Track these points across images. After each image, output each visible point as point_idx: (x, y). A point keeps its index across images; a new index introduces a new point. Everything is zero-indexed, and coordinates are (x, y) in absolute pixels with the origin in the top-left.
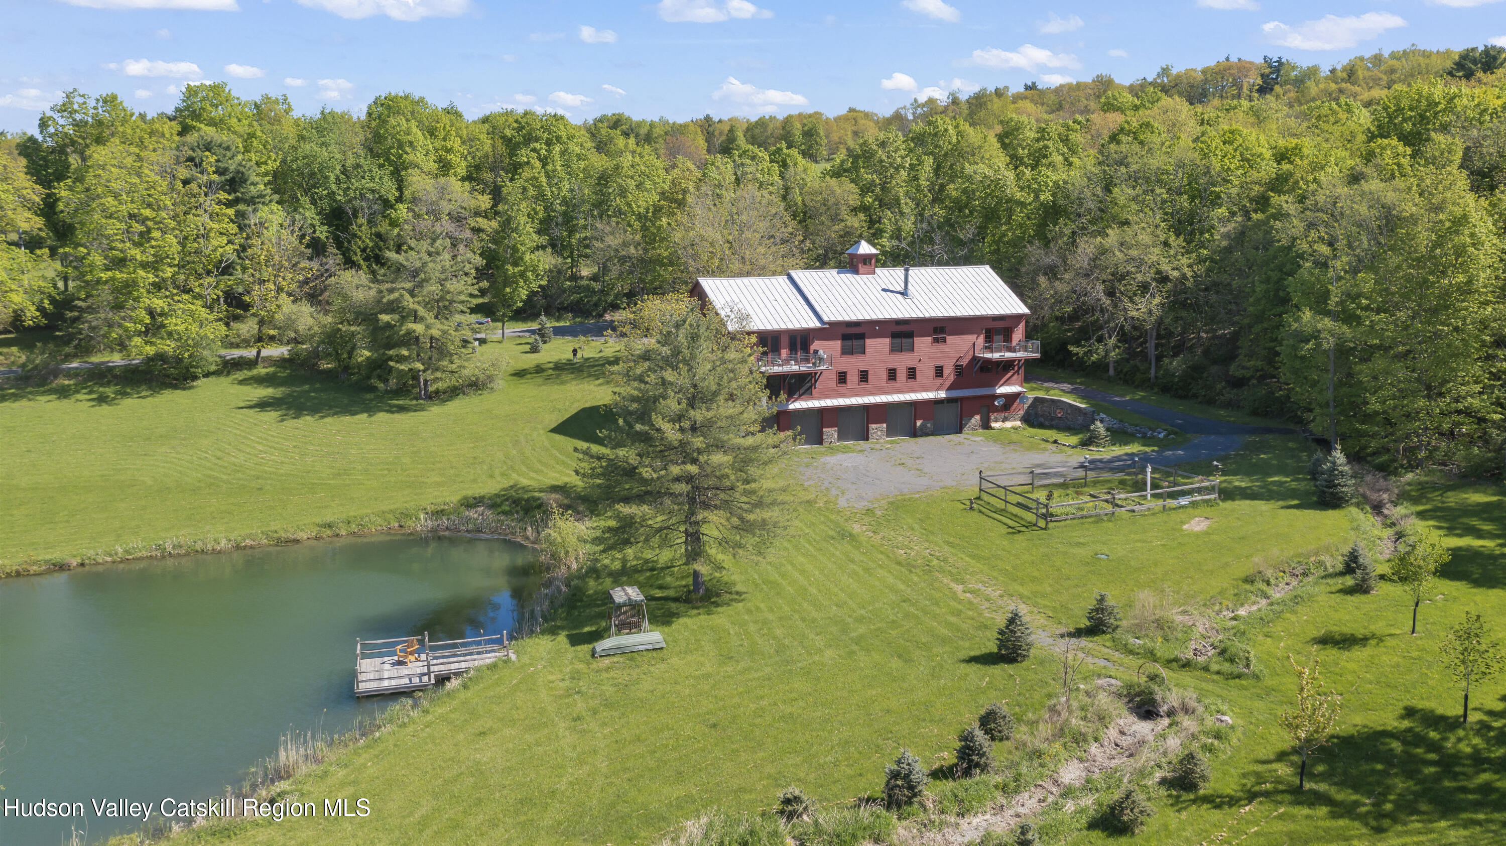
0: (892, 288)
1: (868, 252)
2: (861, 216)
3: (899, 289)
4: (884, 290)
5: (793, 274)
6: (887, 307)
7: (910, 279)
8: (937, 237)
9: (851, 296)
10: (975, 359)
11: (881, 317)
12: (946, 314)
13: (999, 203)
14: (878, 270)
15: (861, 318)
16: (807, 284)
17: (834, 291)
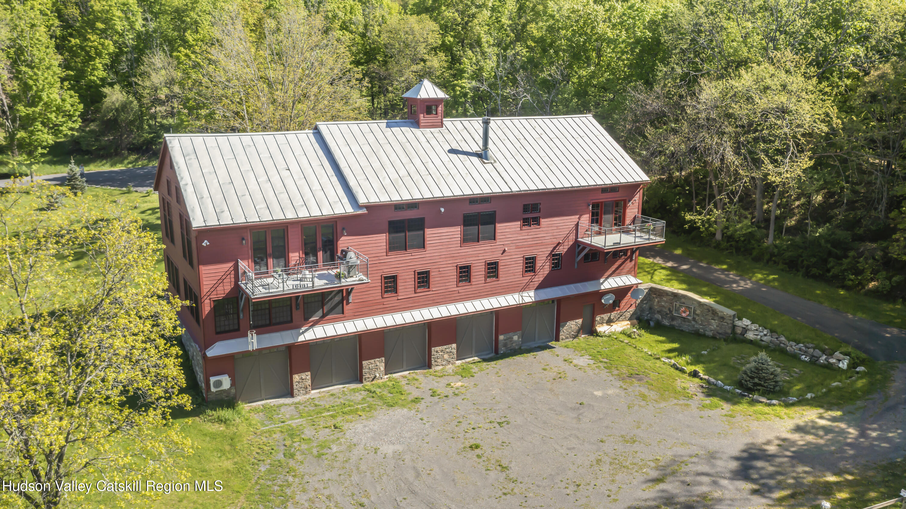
0: (466, 149)
1: (432, 95)
2: (442, 55)
3: (476, 148)
4: (452, 151)
5: (323, 127)
6: (458, 178)
7: (491, 134)
8: (520, 76)
9: (405, 160)
10: (577, 246)
11: (448, 193)
12: (541, 186)
13: (588, 40)
14: (447, 122)
15: (417, 196)
16: (341, 142)
17: (382, 154)
